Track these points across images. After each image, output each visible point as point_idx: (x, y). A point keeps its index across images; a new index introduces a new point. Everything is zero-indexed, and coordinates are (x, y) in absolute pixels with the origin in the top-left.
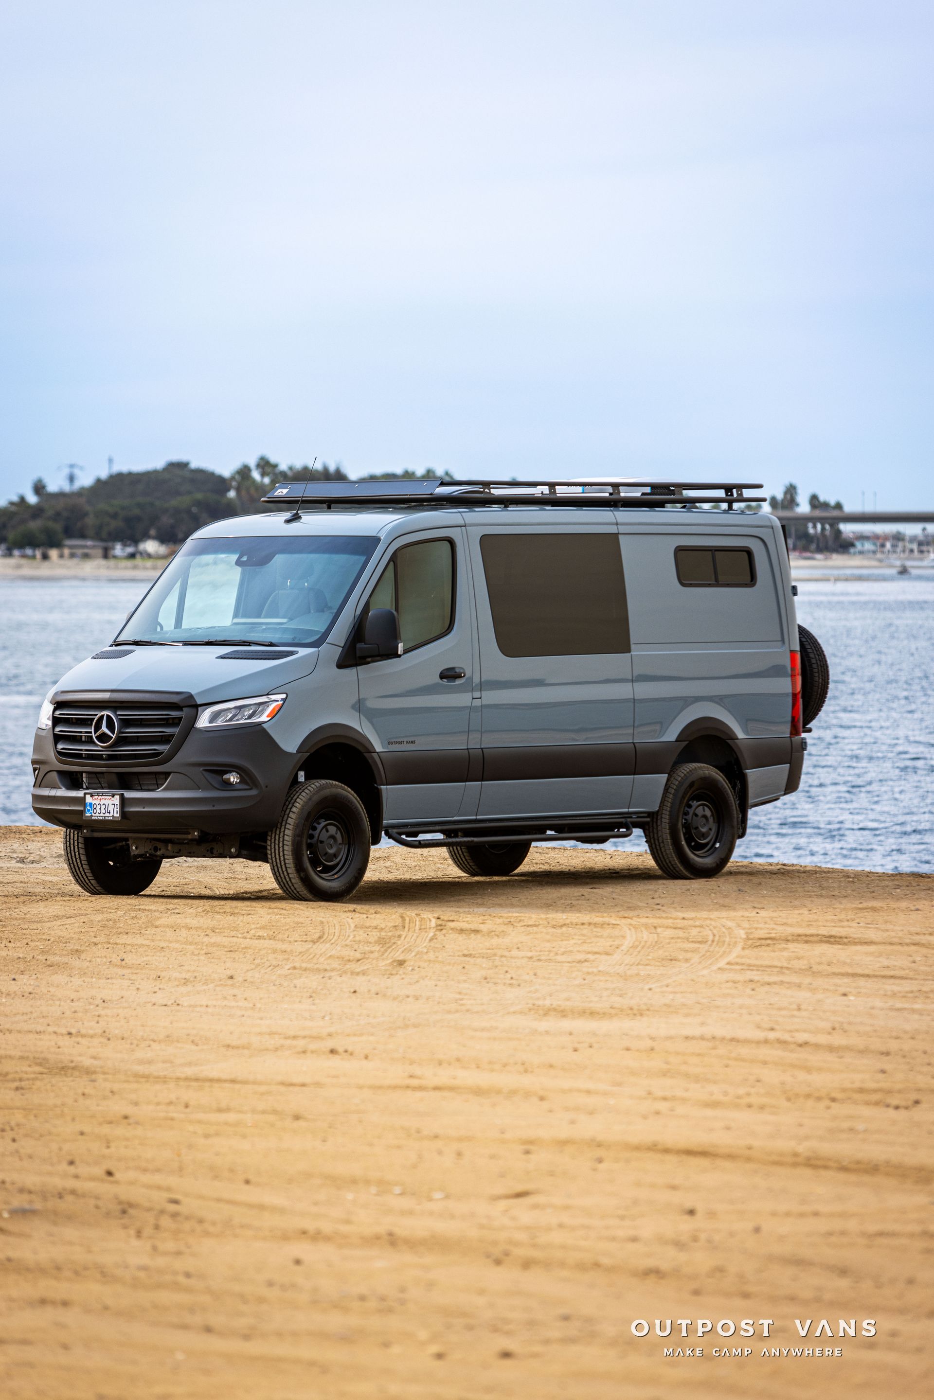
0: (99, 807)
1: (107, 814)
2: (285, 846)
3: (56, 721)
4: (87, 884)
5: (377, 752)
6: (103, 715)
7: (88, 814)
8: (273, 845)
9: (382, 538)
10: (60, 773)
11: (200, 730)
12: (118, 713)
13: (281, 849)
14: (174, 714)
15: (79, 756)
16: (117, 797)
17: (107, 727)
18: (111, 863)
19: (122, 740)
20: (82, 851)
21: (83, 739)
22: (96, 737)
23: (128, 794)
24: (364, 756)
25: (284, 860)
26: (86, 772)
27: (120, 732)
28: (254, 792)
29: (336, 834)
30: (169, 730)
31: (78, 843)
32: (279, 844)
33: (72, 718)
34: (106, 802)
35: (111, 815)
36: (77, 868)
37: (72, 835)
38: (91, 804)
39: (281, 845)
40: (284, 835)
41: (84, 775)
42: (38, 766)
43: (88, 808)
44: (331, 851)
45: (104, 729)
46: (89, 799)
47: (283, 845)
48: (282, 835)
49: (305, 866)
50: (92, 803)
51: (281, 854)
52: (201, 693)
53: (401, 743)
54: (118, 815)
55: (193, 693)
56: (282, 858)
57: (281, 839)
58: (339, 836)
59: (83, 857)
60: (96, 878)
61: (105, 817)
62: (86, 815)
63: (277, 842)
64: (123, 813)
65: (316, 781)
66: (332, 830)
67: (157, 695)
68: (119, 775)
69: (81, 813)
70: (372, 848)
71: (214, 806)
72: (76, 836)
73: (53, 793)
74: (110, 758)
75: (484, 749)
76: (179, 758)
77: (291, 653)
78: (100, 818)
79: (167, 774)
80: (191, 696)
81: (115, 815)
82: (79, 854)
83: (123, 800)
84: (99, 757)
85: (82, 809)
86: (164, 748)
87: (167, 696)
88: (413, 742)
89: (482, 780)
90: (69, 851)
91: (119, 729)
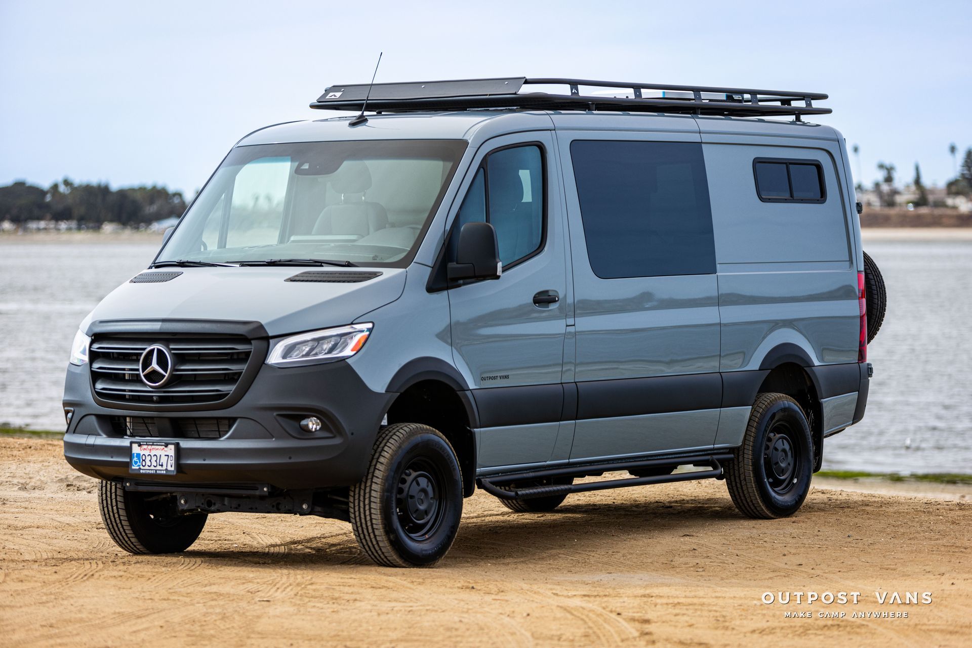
0: (149, 458)
1: (159, 468)
2: (372, 504)
3: (94, 356)
4: (126, 542)
5: (470, 390)
6: (154, 349)
7: (135, 467)
8: (357, 502)
9: (470, 141)
10: (100, 417)
11: (272, 367)
12: (171, 347)
13: (367, 507)
14: (241, 347)
15: (122, 398)
16: (172, 447)
17: (158, 363)
18: (152, 516)
19: (176, 379)
20: (120, 505)
21: (127, 377)
22: (145, 376)
23: (185, 444)
24: (457, 395)
25: (371, 519)
26: (130, 417)
27: (174, 369)
28: (337, 441)
29: (428, 486)
30: (234, 368)
31: (116, 495)
32: (364, 502)
33: (113, 353)
34: (158, 453)
35: (164, 468)
36: (114, 524)
37: (109, 486)
38: (138, 455)
39: (367, 502)
40: (371, 490)
41: (128, 419)
42: (72, 409)
43: (135, 459)
44: (422, 507)
45: (155, 365)
46: (136, 449)
47: (370, 502)
48: (368, 490)
49: (395, 527)
50: (140, 454)
51: (367, 513)
52: (273, 323)
53: (494, 378)
54: (173, 469)
55: (263, 322)
56: (368, 518)
57: (367, 496)
58: (430, 490)
59: (122, 512)
60: (136, 536)
61: (156, 470)
62: (133, 467)
63: (362, 498)
64: (179, 466)
65: (406, 424)
66: (423, 482)
67: (219, 325)
68: (172, 419)
69: (128, 465)
70: (465, 500)
71: (290, 458)
72: (113, 487)
73: (91, 440)
74: (162, 400)
75: (577, 383)
76: (247, 399)
77: (375, 275)
78: (150, 472)
79: (231, 421)
80: (261, 327)
81: (169, 468)
82: (117, 509)
83: (179, 451)
84: (149, 399)
85: (128, 460)
86: (230, 388)
87: (232, 326)
88: (507, 377)
89: (576, 419)
90: (105, 505)
91: (174, 365)
